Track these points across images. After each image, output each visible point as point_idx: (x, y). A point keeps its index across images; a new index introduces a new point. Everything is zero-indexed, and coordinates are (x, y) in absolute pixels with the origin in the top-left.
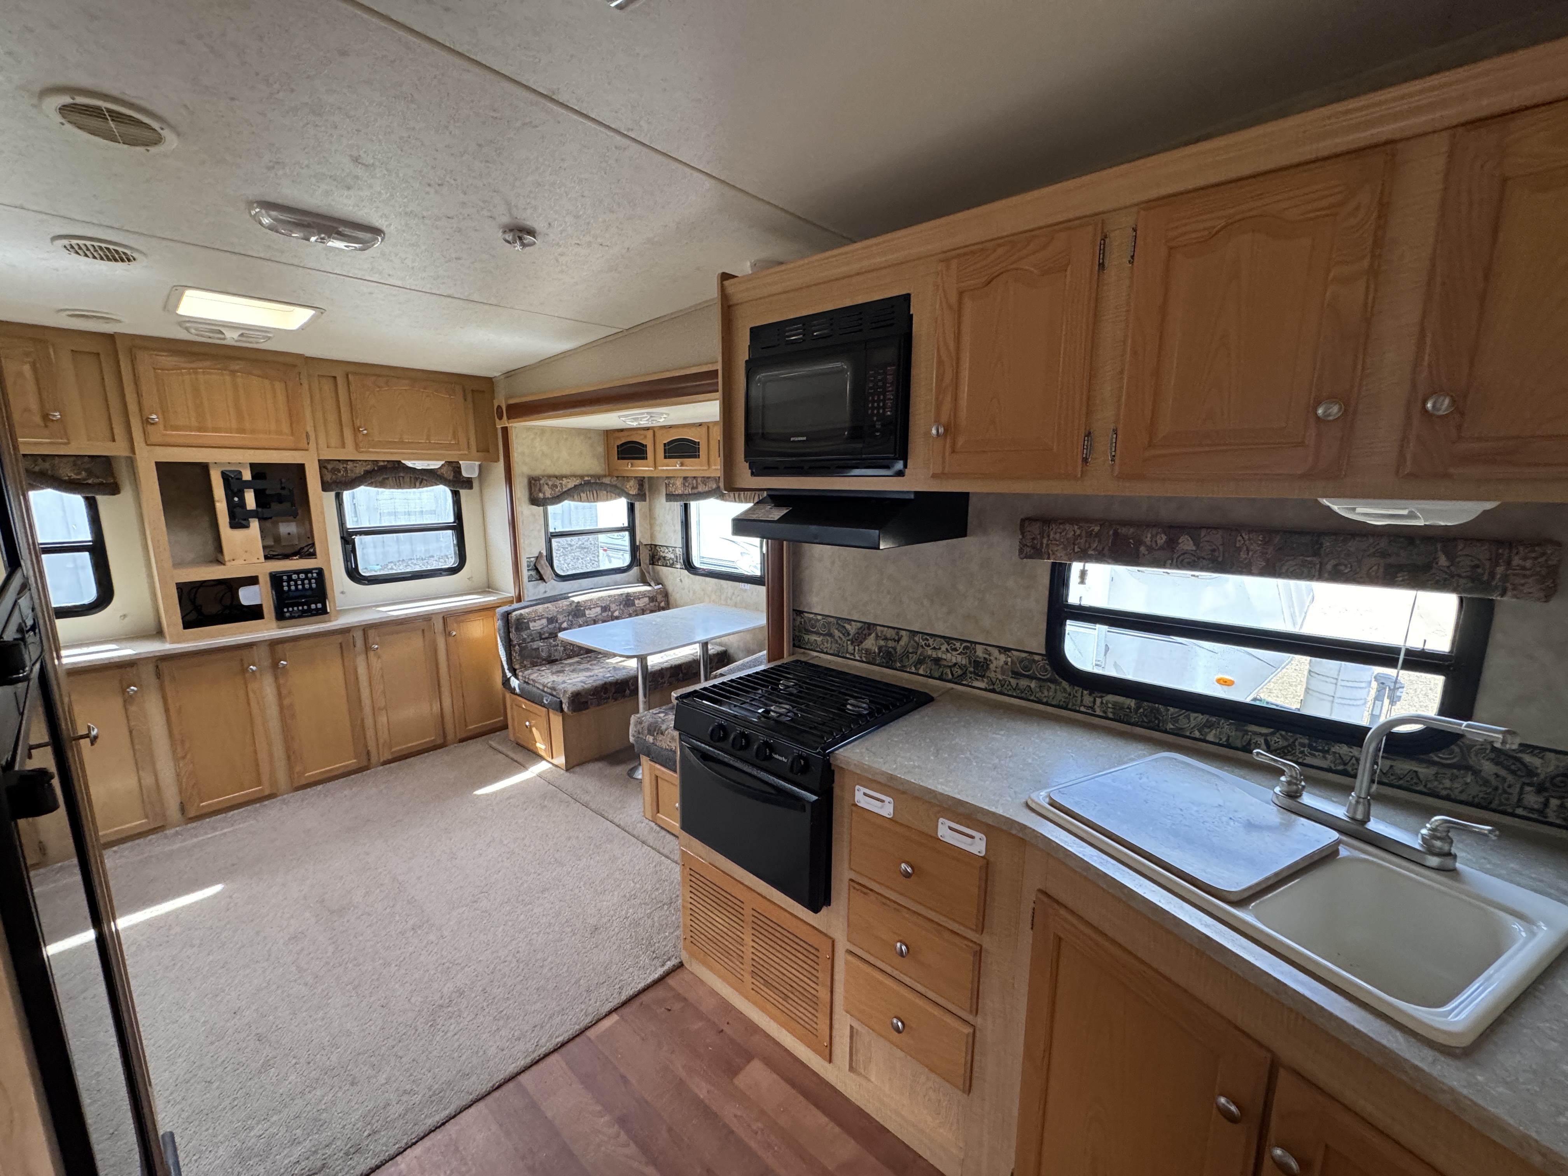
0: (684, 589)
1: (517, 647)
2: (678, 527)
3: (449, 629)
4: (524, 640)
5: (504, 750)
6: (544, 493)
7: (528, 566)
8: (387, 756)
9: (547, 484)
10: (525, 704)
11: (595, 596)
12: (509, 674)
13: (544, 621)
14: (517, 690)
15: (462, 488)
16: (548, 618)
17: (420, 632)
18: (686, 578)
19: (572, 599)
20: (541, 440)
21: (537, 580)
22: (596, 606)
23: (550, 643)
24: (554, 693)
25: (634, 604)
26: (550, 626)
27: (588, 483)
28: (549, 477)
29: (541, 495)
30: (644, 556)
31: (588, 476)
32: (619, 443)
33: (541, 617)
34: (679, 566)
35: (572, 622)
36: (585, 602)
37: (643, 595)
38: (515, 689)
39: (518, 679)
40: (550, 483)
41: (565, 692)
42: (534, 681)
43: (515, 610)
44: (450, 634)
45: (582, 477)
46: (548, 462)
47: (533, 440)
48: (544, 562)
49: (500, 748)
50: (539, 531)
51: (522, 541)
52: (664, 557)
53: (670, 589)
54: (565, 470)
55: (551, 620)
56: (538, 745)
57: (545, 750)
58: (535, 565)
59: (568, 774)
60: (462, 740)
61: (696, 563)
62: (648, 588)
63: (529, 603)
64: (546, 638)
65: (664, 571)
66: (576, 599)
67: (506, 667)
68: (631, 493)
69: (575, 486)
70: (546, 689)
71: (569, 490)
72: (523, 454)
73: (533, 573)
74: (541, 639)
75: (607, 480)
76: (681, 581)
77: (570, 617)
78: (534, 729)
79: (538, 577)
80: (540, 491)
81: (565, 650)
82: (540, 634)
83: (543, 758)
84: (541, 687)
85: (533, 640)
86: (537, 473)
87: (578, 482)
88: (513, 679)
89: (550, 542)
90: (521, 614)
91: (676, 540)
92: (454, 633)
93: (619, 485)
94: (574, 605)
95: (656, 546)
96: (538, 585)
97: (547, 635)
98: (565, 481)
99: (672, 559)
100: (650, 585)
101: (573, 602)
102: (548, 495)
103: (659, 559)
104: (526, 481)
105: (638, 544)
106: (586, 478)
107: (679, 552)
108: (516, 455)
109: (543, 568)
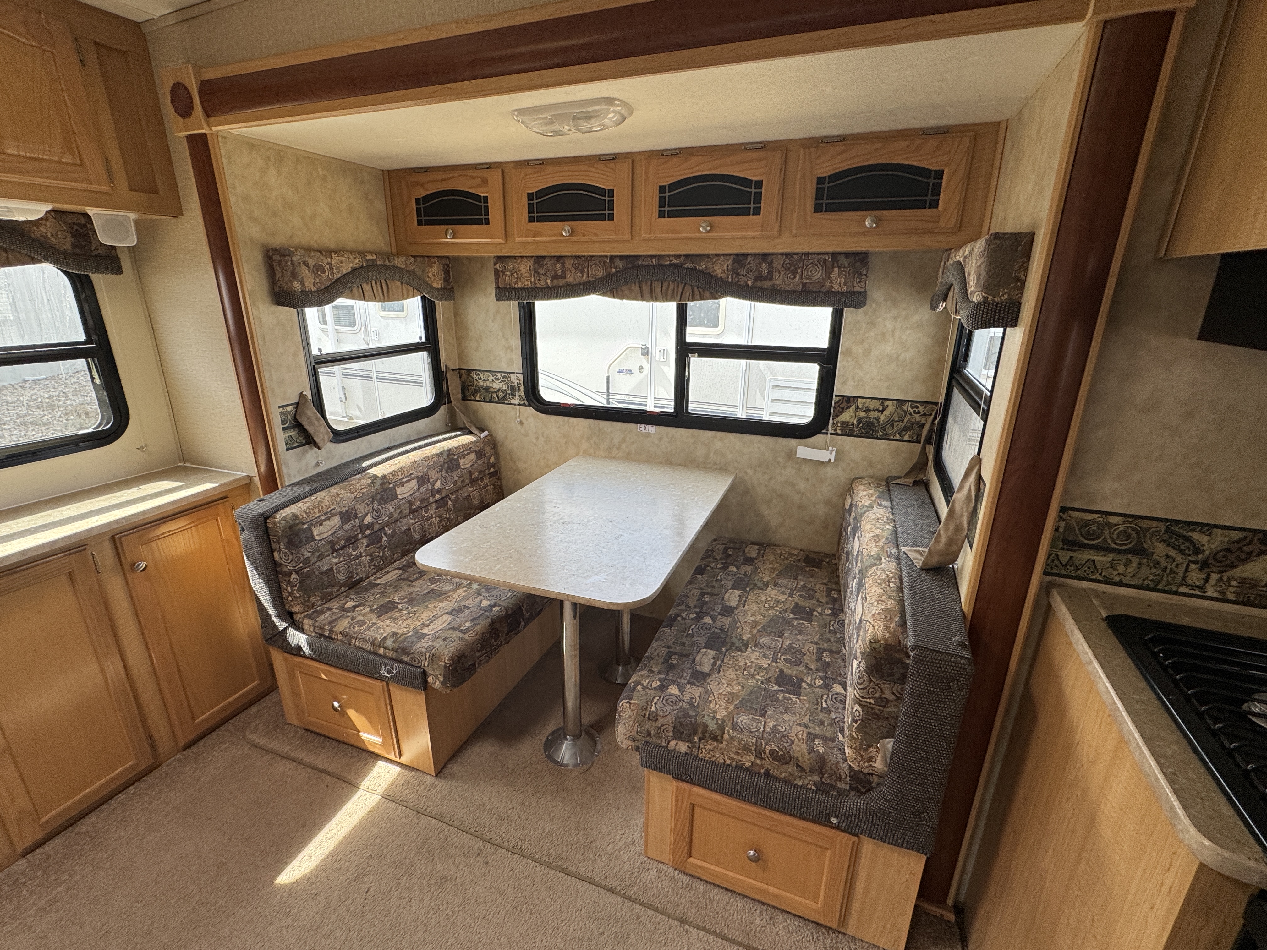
0: (526, 435)
1: (294, 576)
2: (516, 342)
3: (128, 558)
4: (307, 561)
5: (286, 749)
6: (302, 282)
7: (283, 422)
8: (31, 835)
9: (306, 264)
10: (324, 672)
11: (404, 461)
12: (281, 625)
13: (336, 520)
14: (306, 649)
15: (98, 270)
16: (341, 513)
17: (64, 578)
18: (531, 420)
19: (371, 471)
20: (279, 174)
21: (302, 445)
22: (410, 478)
23: (350, 555)
24: (406, 659)
25: (458, 466)
26: (346, 527)
27: (372, 265)
28: (309, 250)
29: (297, 286)
30: (454, 387)
31: (371, 253)
32: (422, 193)
33: (330, 514)
34: (517, 402)
35: (378, 511)
36: (394, 474)
37: (467, 449)
38: (299, 648)
39: (301, 629)
40: (311, 262)
41: (434, 658)
42: (345, 635)
43: (278, 509)
44: (133, 566)
45: (362, 254)
46: (296, 221)
47: (263, 171)
48: (311, 411)
49: (274, 745)
50: (295, 355)
51: (266, 375)
52: (487, 389)
53: (500, 435)
54: (328, 239)
55: (346, 516)
56: (364, 736)
57: (383, 745)
58: (295, 419)
59: (442, 784)
60: (189, 746)
61: (547, 394)
62: (467, 439)
63: (298, 491)
64: (342, 548)
65: (488, 409)
66: (378, 471)
67: (271, 611)
68: (435, 285)
69: (354, 270)
70: (381, 651)
71: (343, 276)
72: (246, 198)
73: (292, 433)
74: (334, 550)
75: (400, 262)
76: (521, 423)
77: (376, 505)
78: (352, 713)
79: (301, 439)
80: (294, 276)
81: (372, 560)
82: (332, 543)
83: (378, 757)
84: (368, 647)
85: (321, 557)
86: (279, 241)
87: (356, 263)
88: (291, 631)
89: (315, 375)
90: (295, 517)
91: (510, 362)
92: (143, 565)
93: (419, 272)
94: (378, 482)
95: (469, 371)
96: (304, 453)
97: (342, 543)
98: (335, 260)
99: (503, 391)
100: (471, 433)
101: (375, 477)
102: (310, 285)
103: (477, 391)
104: (259, 257)
105: (443, 369)
106: (369, 257)
107: (517, 379)
108: (233, 199)
109: (311, 423)
